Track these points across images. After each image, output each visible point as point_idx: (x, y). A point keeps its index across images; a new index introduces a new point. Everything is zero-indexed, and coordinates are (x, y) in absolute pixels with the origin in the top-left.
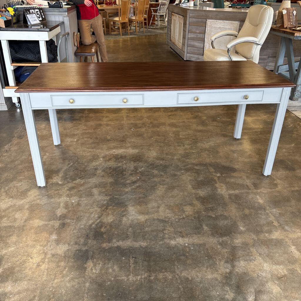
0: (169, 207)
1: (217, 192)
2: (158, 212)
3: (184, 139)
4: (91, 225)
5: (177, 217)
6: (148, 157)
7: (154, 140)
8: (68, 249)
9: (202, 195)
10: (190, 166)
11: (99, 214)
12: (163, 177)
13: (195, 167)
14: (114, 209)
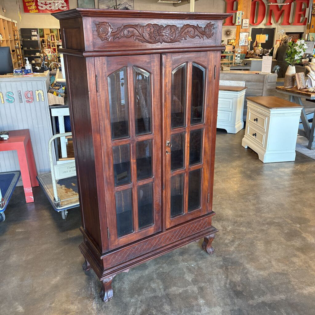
0: (278, 261)
1: (308, 242)
2: (272, 266)
3: (246, 195)
4: (225, 286)
5: (292, 268)
6: (226, 215)
7: (220, 198)
8: (222, 311)
9: (298, 246)
10: (268, 220)
11: (224, 275)
12: (254, 234)
13: (274, 221)
14: (234, 269)
